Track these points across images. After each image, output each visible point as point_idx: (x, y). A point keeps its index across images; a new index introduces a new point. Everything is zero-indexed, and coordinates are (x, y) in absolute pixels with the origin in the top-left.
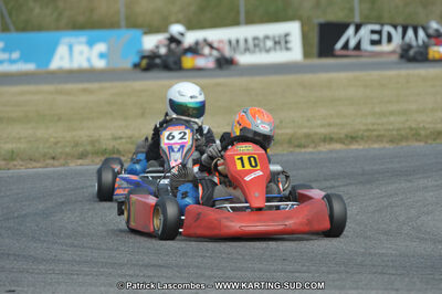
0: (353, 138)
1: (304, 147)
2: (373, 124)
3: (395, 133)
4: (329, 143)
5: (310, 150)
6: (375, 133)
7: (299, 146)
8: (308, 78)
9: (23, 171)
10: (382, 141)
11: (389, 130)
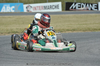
0: (74, 30)
1: (62, 32)
2: (79, 27)
3: (84, 29)
4: (68, 31)
5: (64, 33)
6: (79, 29)
8: (63, 15)
10: (81, 31)
11: (83, 28)
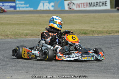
1: (111, 34)
4: (118, 33)
5: (112, 35)
7: (109, 34)
8: (112, 14)
9: (30, 39)
